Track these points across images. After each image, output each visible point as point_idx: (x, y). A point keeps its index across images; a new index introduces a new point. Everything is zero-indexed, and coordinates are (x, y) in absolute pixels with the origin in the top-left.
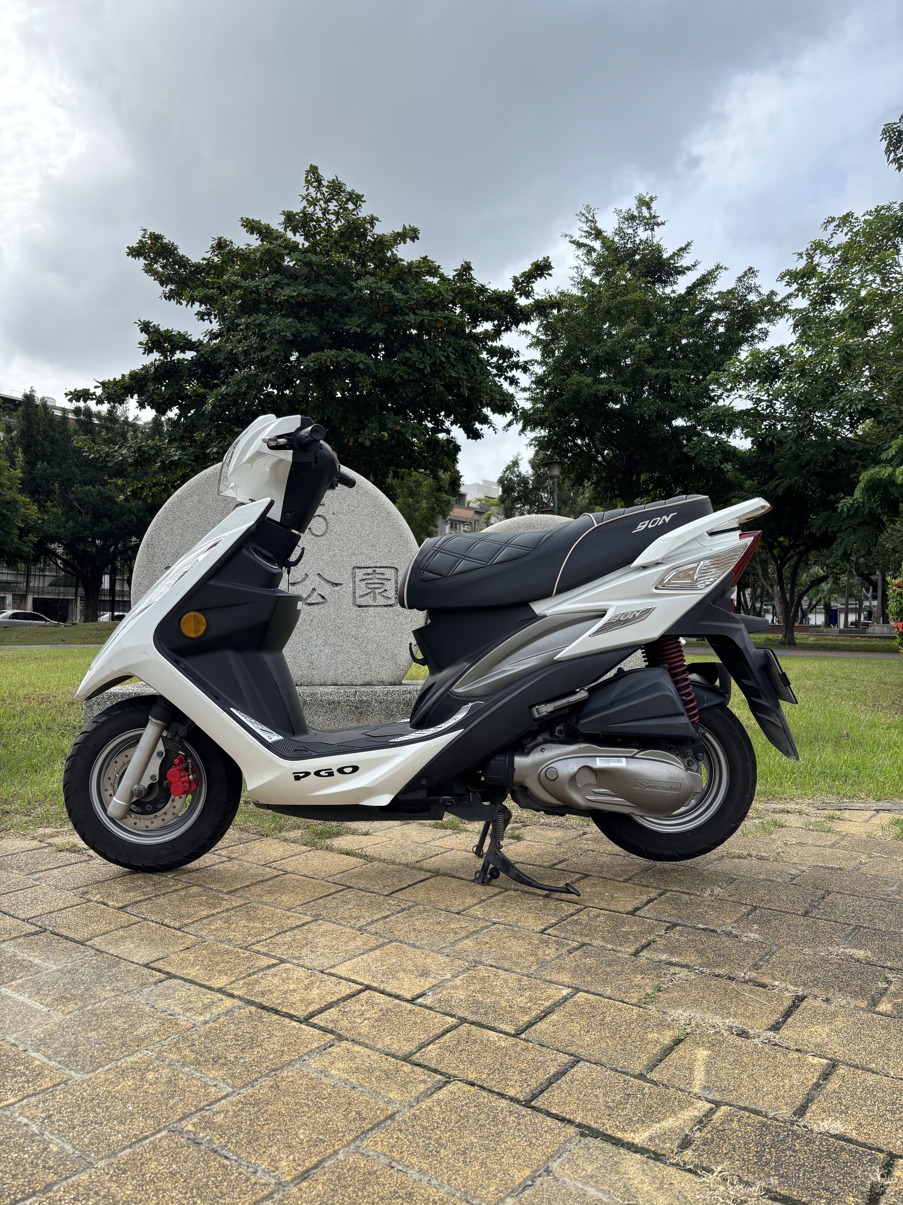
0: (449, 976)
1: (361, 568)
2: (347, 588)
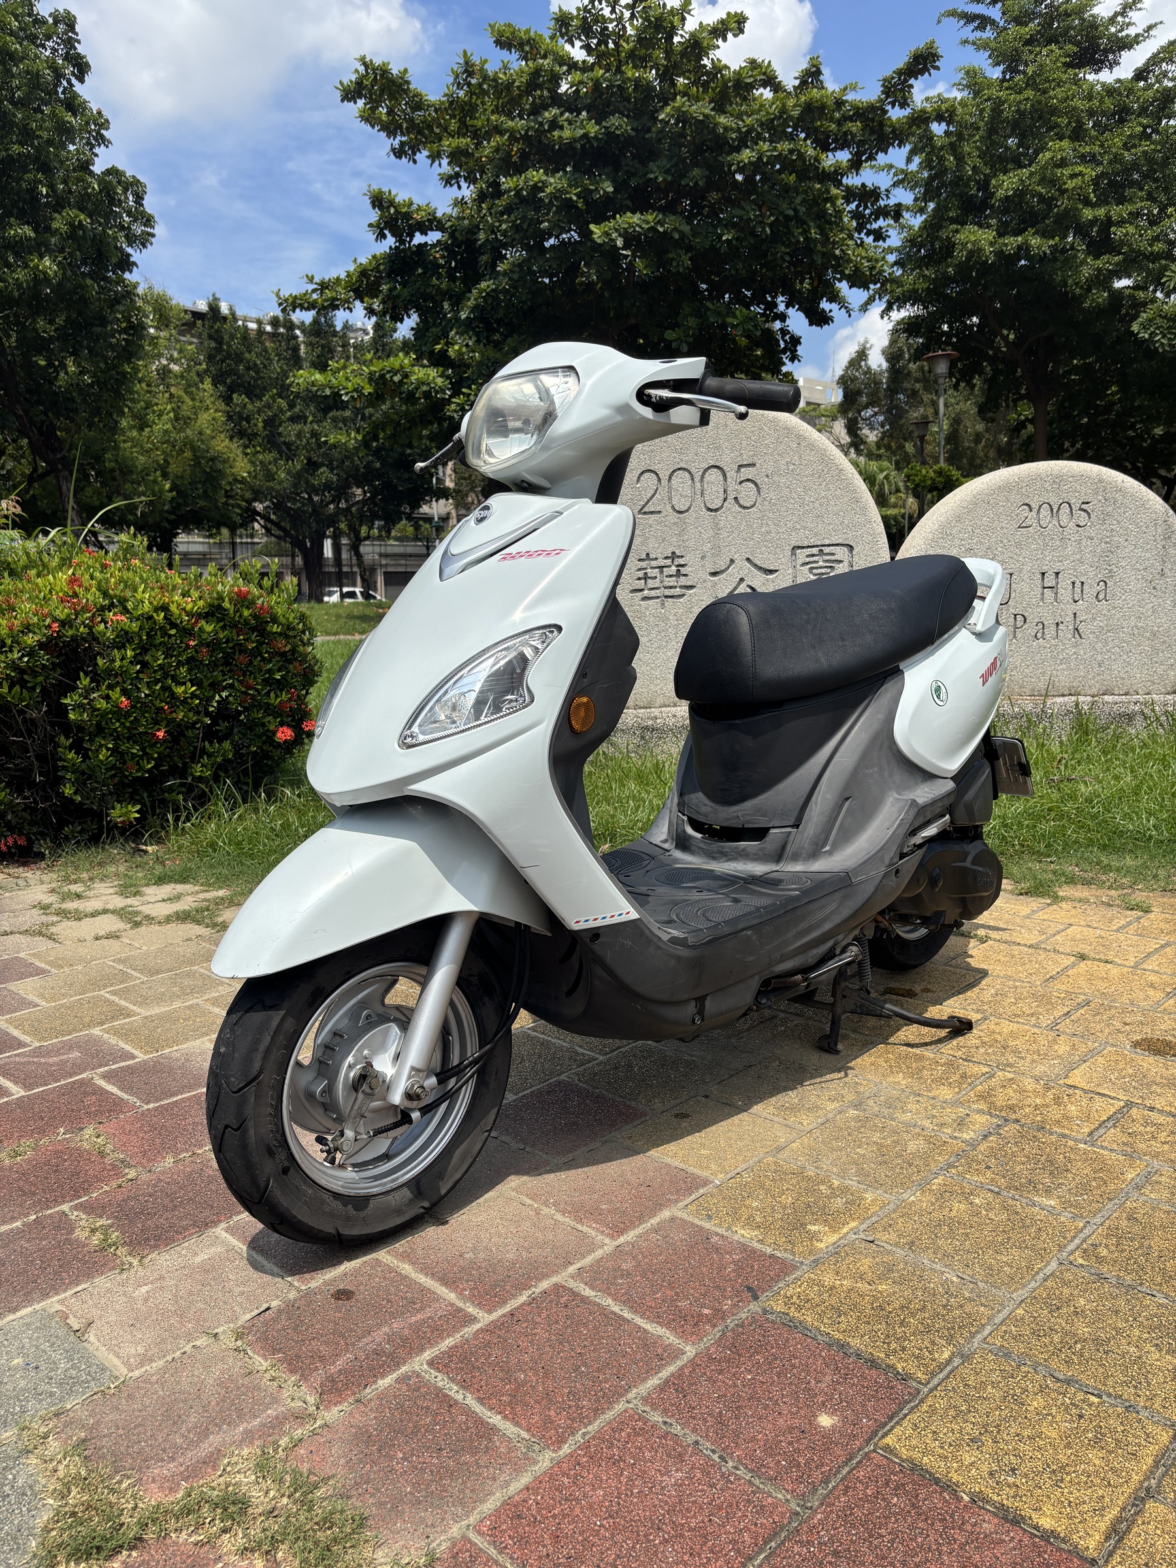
1: (803, 548)
2: (785, 576)
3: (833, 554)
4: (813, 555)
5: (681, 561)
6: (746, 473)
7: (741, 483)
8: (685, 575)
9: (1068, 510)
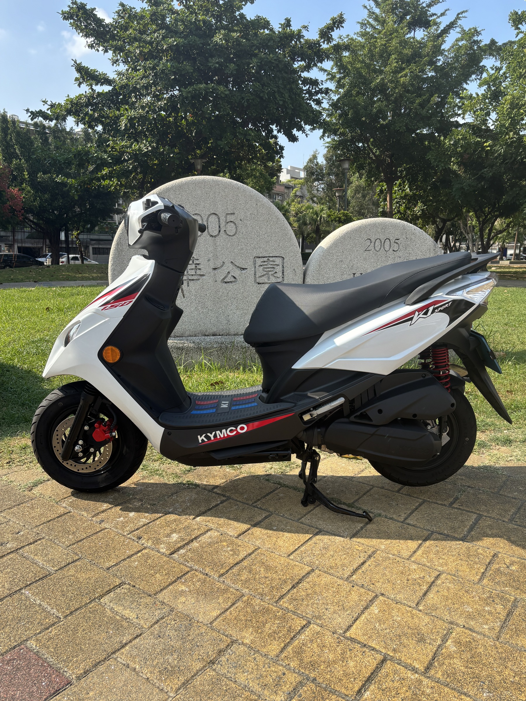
1: (259, 257)
2: (250, 271)
3: (274, 261)
4: (264, 262)
5: (197, 262)
6: (230, 218)
7: (227, 223)
8: (199, 269)
9: (388, 243)
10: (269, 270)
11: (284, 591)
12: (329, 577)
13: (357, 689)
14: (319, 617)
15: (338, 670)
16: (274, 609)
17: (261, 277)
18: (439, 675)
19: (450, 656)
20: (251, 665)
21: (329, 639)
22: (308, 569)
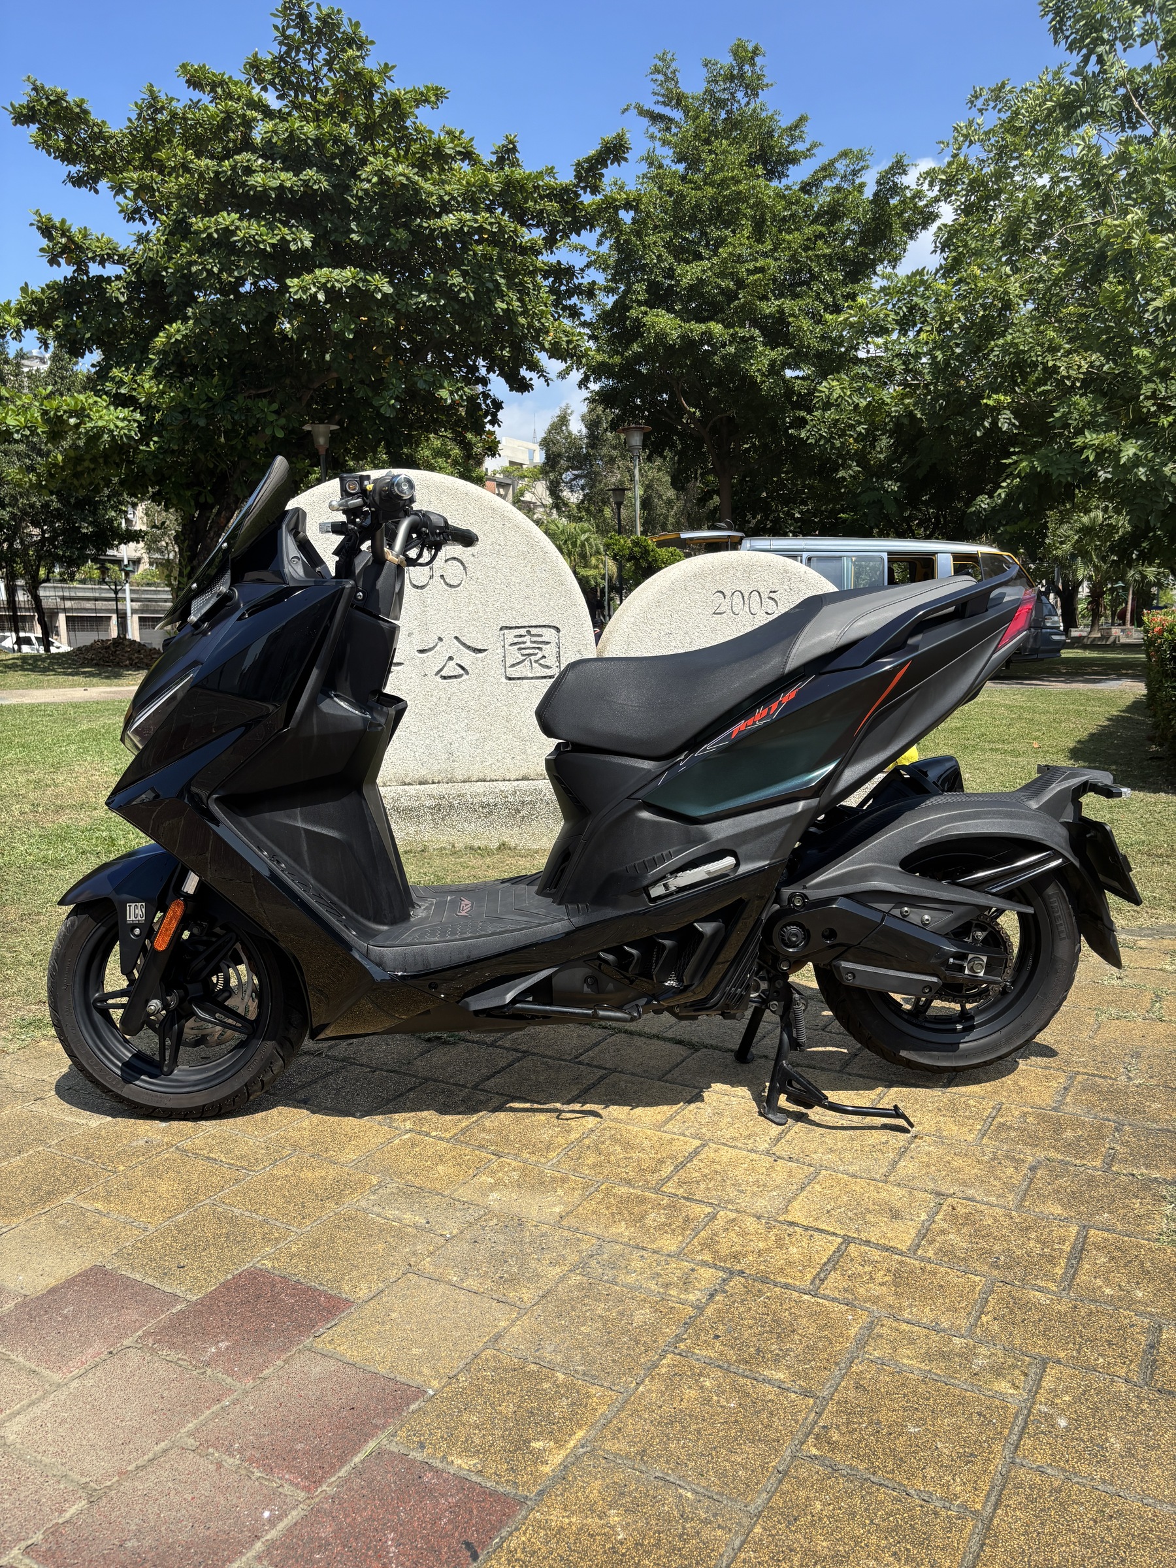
0: (924, 1216)
2: (494, 655)
3: (540, 636)
4: (521, 636)
6: (452, 551)
7: (447, 561)
9: (758, 598)
10: (531, 651)
11: (664, 1174)
12: (734, 1152)
13: (809, 1277)
14: (729, 1202)
15: (778, 1259)
16: (654, 1196)
17: (513, 665)
18: (930, 1254)
19: (943, 1232)
20: (637, 1264)
21: (751, 1224)
22: (697, 1143)
